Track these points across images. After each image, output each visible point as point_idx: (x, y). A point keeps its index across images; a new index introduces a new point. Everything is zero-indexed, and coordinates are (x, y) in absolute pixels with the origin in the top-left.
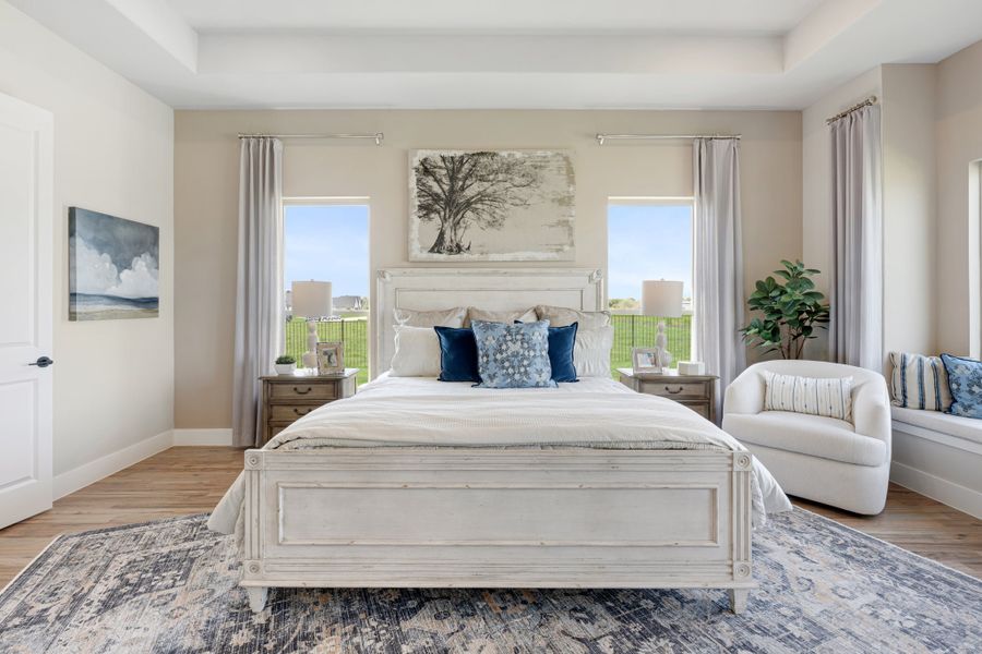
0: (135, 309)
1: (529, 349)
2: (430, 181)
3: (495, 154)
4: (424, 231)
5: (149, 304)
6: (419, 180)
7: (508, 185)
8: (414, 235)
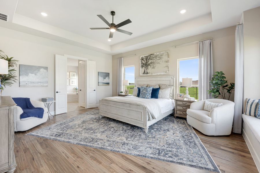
0: (106, 84)
1: (146, 92)
2: (143, 61)
3: (154, 54)
4: (142, 70)
5: (108, 84)
6: (141, 61)
7: (156, 60)
8: (140, 71)
